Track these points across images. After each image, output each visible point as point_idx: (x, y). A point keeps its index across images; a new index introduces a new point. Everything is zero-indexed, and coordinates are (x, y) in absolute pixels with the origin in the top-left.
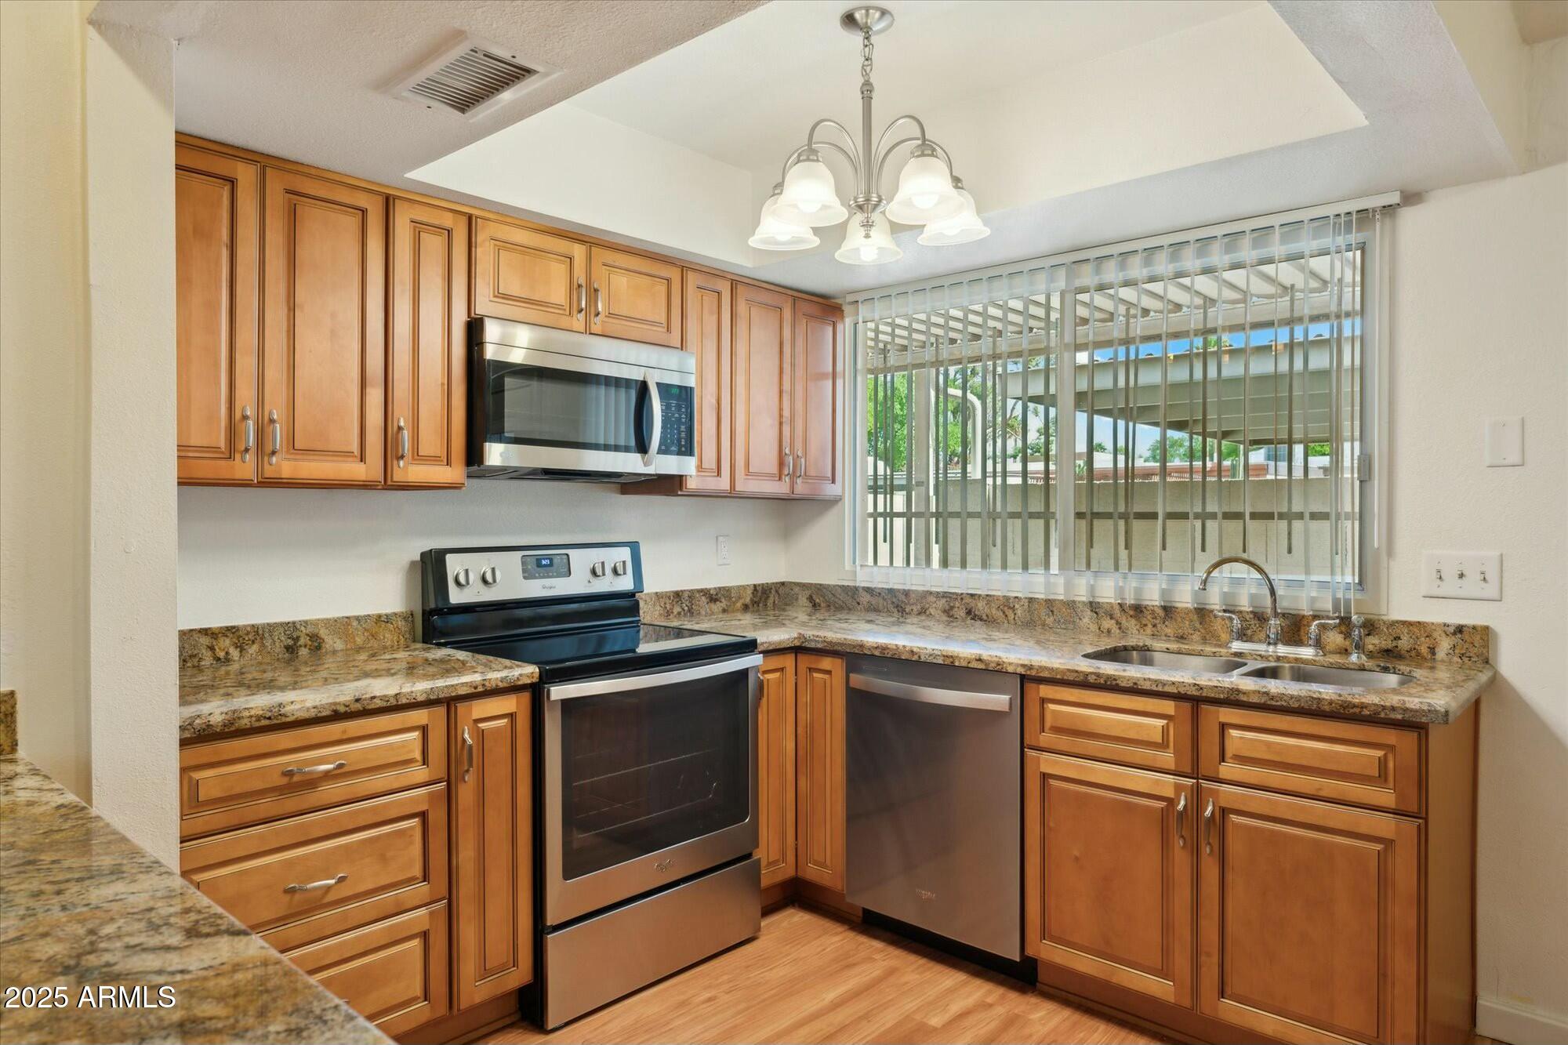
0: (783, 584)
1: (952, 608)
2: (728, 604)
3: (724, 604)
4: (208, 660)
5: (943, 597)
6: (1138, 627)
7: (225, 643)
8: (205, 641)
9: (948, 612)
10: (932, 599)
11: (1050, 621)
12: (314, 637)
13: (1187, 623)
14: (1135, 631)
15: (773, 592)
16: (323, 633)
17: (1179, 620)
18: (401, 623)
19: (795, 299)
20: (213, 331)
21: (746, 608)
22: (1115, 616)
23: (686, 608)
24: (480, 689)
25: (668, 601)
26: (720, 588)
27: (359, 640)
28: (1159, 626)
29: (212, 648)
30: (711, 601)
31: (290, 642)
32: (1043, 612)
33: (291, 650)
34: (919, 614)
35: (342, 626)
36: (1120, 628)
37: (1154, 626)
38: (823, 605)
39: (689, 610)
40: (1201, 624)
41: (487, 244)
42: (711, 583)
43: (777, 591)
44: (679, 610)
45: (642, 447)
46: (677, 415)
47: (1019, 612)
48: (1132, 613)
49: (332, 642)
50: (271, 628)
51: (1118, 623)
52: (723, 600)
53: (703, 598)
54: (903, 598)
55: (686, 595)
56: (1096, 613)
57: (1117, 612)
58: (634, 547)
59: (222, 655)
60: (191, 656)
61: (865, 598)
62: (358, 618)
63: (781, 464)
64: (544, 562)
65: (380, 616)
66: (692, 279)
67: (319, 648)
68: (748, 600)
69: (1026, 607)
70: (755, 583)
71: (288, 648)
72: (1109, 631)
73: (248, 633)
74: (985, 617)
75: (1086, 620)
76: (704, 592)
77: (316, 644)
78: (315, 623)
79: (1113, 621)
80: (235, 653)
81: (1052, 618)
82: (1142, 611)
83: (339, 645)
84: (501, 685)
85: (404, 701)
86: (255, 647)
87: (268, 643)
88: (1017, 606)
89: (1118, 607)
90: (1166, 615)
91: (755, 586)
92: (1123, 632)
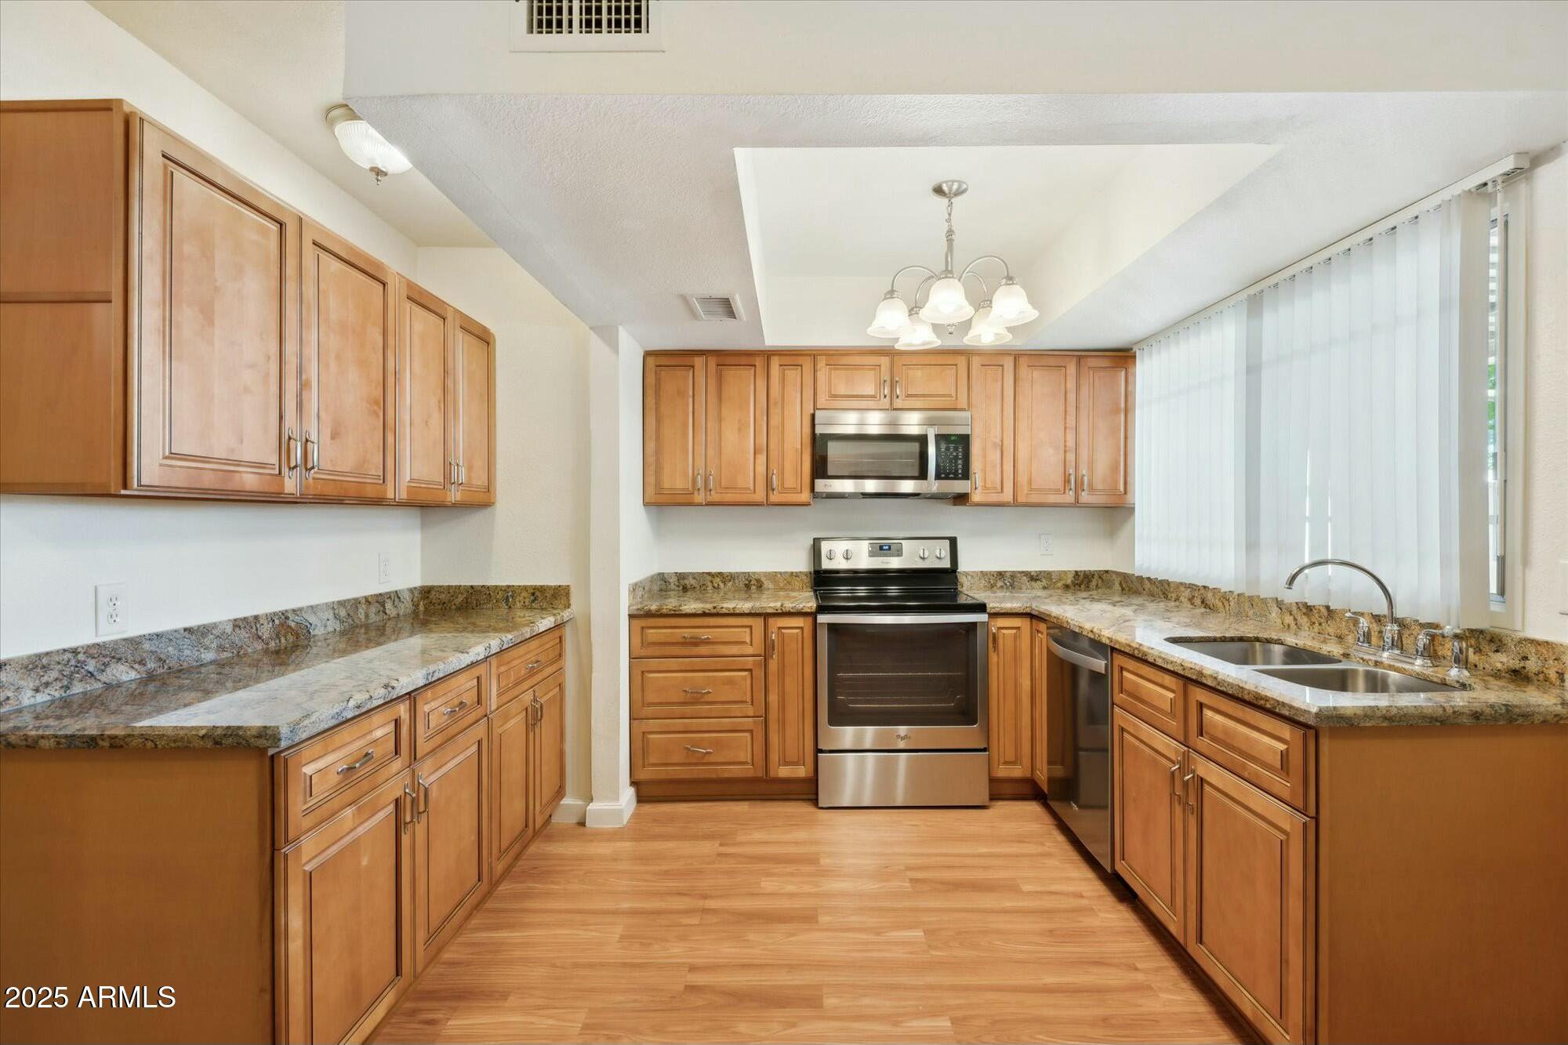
0: (1107, 572)
1: (1193, 597)
2: (1049, 583)
3: (1044, 583)
4: (710, 587)
5: (1189, 588)
6: (1309, 624)
7: (718, 580)
8: (709, 578)
9: (1191, 600)
10: (1182, 589)
11: (1251, 613)
12: (758, 581)
13: (1344, 623)
14: (1307, 628)
15: (1096, 577)
16: (763, 579)
17: (1338, 620)
18: (804, 577)
19: (1080, 358)
20: (685, 435)
21: (1067, 587)
22: (1293, 613)
23: (1008, 584)
24: (779, 611)
25: (991, 577)
26: (1041, 572)
27: (782, 585)
28: (1323, 624)
29: (712, 582)
30: (1032, 580)
31: (747, 582)
32: (1247, 604)
33: (748, 586)
34: (1175, 601)
35: (773, 576)
36: (1296, 624)
37: (1320, 624)
38: (1127, 589)
39: (1011, 585)
40: (1354, 626)
41: (824, 369)
42: (1034, 567)
43: (1100, 577)
44: (1002, 584)
45: (923, 475)
46: (954, 454)
47: (1232, 603)
48: (1304, 611)
49: (767, 584)
50: (738, 574)
51: (1295, 619)
52: (1044, 580)
53: (1025, 578)
54: (1166, 586)
55: (1008, 574)
56: (1280, 609)
57: (1294, 608)
58: (953, 542)
59: (716, 585)
60: (704, 585)
61: (1147, 585)
62: (781, 573)
63: (1067, 481)
64: (884, 548)
65: (792, 573)
66: (976, 361)
67: (761, 586)
68: (1069, 582)
69: (1236, 600)
70: (1077, 569)
71: (746, 585)
72: (1289, 626)
73: (727, 576)
74: (1212, 607)
75: (1274, 615)
76: (1026, 574)
77: (760, 586)
78: (759, 574)
79: (1292, 618)
80: (722, 585)
81: (1252, 612)
82: (1311, 610)
83: (771, 586)
84: (792, 610)
85: (738, 612)
86: (731, 583)
87: (737, 581)
88: (1231, 599)
89: (1295, 605)
90: (1329, 615)
91: (1076, 572)
92: (1298, 628)
